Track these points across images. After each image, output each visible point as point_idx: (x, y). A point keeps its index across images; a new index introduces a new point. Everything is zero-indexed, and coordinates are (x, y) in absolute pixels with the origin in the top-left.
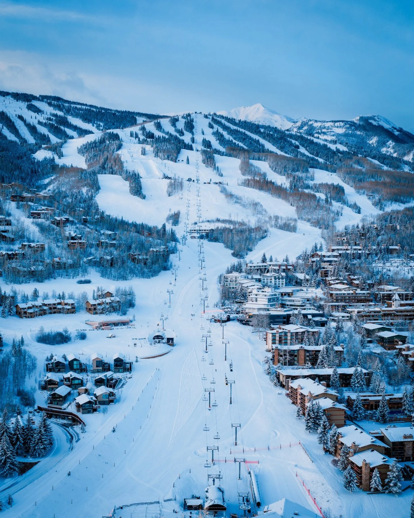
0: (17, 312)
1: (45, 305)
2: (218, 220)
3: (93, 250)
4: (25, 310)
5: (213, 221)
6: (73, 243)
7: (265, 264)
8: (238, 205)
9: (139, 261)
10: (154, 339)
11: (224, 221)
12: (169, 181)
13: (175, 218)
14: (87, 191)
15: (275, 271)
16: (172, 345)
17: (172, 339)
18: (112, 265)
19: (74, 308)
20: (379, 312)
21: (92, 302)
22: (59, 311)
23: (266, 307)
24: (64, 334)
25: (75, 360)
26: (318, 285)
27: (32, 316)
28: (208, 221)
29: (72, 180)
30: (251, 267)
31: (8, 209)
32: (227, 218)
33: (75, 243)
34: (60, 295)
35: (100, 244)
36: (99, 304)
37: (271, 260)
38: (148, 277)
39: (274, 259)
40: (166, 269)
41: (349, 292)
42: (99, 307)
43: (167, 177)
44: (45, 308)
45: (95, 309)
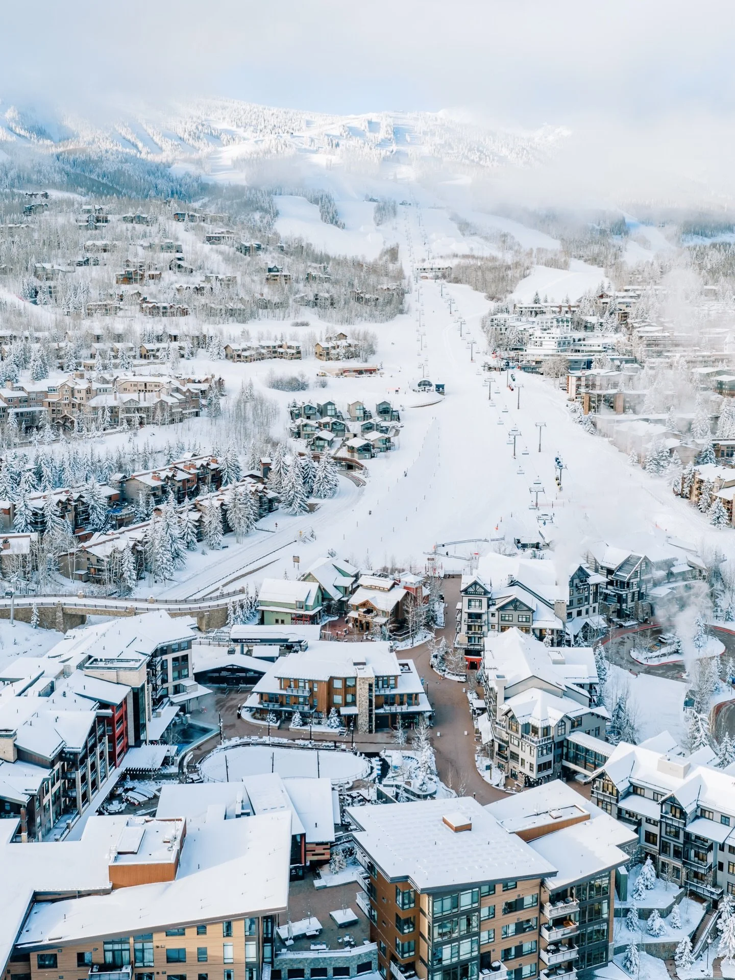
0: (227, 356)
1: (263, 347)
2: (456, 256)
3: (301, 286)
4: (239, 353)
5: (448, 257)
6: (274, 276)
7: (538, 305)
8: (476, 238)
9: (367, 301)
10: (419, 385)
11: (465, 257)
12: (375, 204)
13: (393, 254)
14: (262, 218)
15: (554, 312)
16: (442, 393)
17: (442, 386)
18: (332, 304)
19: (299, 353)
20: (710, 357)
21: (324, 344)
22: (282, 356)
23: (554, 352)
24: (300, 379)
25: (330, 403)
26: (617, 330)
27: (248, 359)
28: (442, 257)
29: (236, 203)
30: (521, 308)
31: (175, 230)
32: (467, 252)
33: (277, 276)
34: (276, 337)
35: (309, 278)
36: (334, 348)
37: (546, 301)
38: (382, 322)
39: (549, 300)
40: (401, 312)
41: (664, 335)
42: (333, 352)
43: (372, 200)
44: (263, 351)
45: (328, 354)
